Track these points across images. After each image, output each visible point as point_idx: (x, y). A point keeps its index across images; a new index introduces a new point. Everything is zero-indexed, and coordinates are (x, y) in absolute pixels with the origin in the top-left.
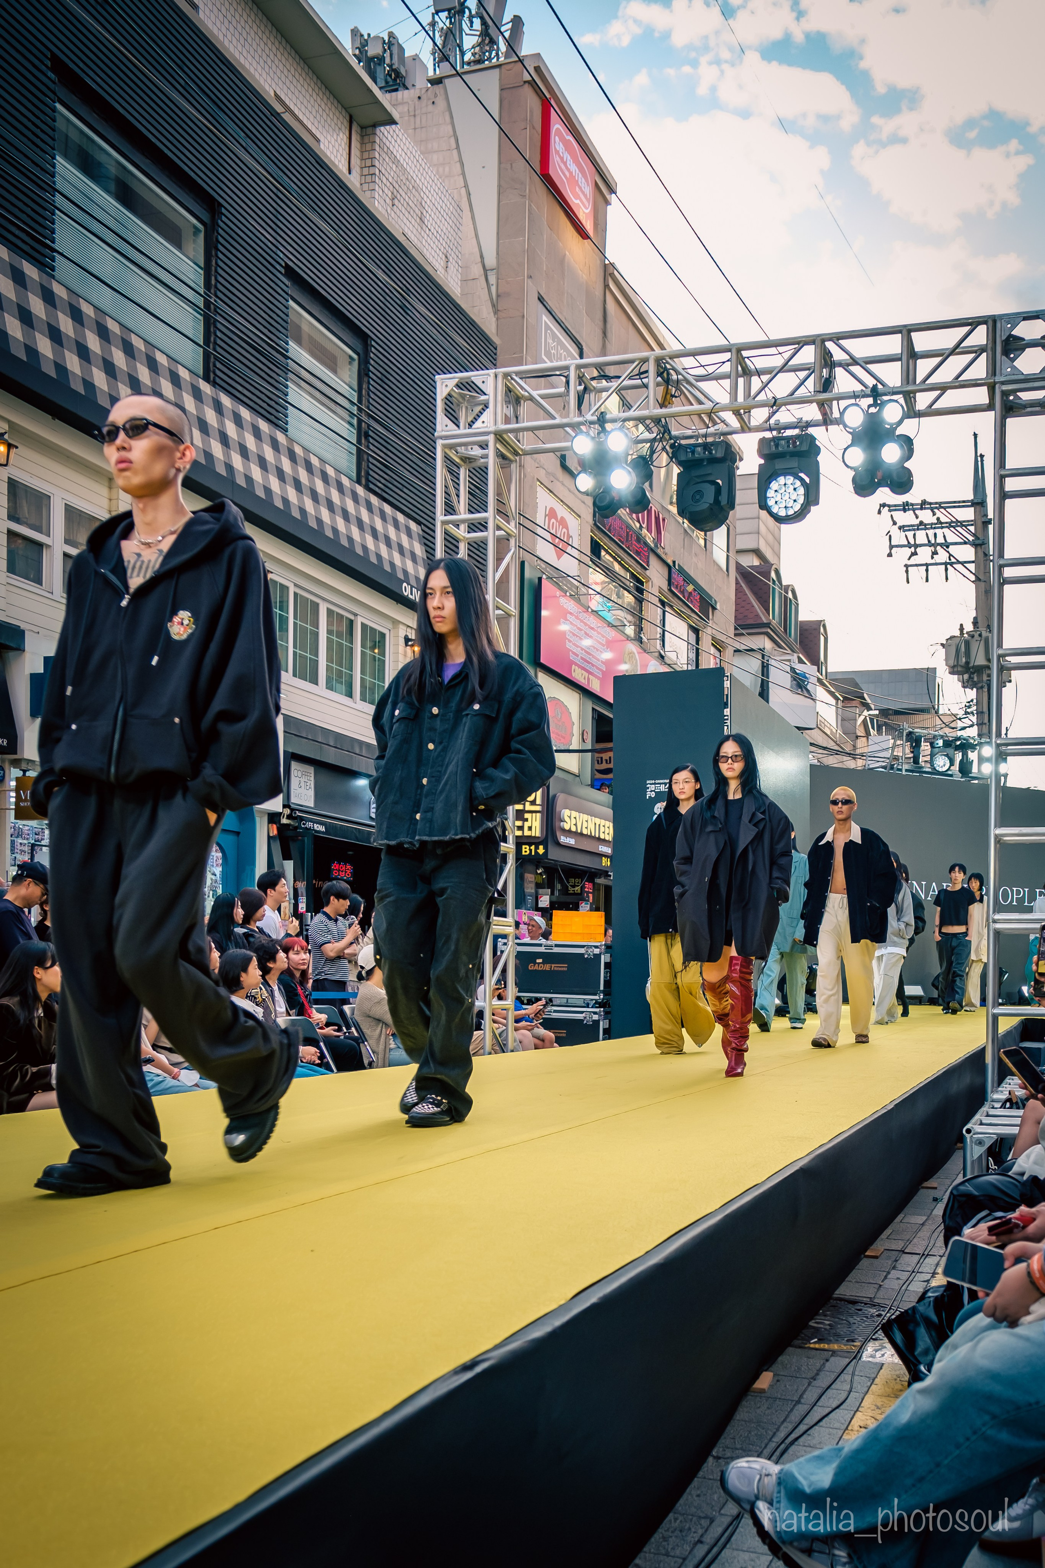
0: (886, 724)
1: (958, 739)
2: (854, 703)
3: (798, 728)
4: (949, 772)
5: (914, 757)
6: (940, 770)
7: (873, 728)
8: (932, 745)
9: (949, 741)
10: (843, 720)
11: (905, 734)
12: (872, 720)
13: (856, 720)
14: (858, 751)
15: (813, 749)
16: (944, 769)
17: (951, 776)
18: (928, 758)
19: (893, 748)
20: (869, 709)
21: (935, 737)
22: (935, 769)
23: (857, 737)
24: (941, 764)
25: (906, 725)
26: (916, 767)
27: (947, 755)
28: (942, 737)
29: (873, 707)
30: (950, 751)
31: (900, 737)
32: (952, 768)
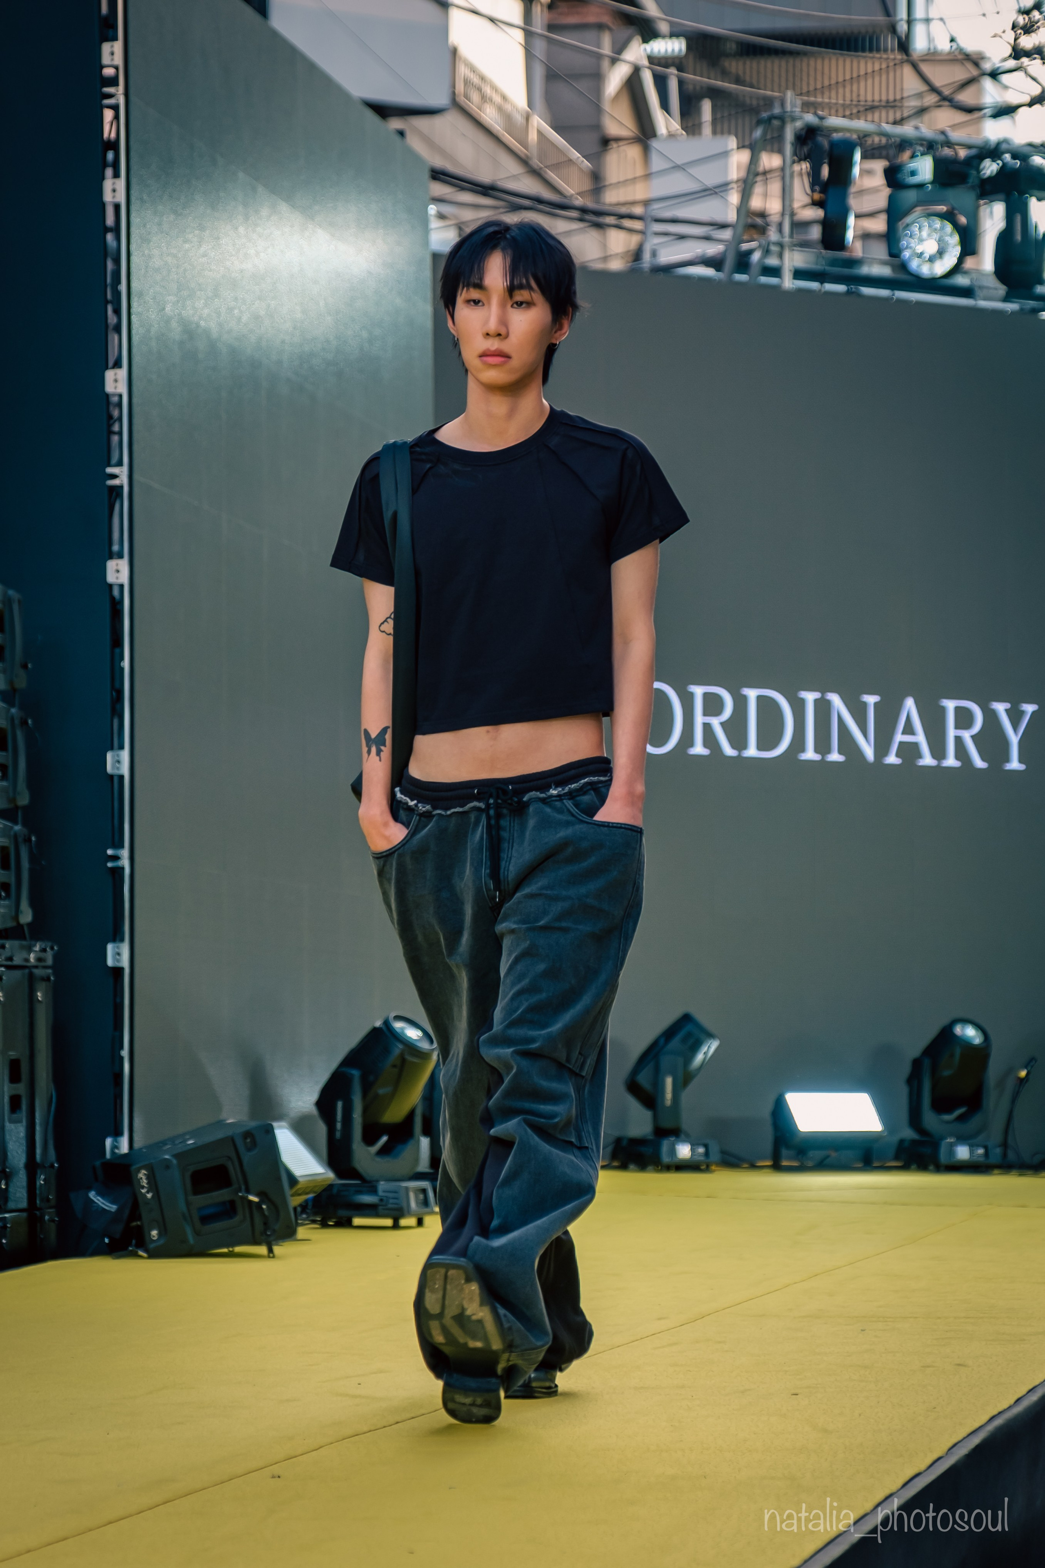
0: (714, 94)
1: (993, 152)
2: (592, 14)
3: (383, 111)
4: (961, 280)
5: (826, 224)
6: (925, 270)
7: (665, 105)
8: (893, 176)
9: (955, 161)
10: (552, 76)
11: (789, 136)
12: (661, 82)
13: (598, 78)
14: (611, 197)
15: (439, 189)
16: (941, 268)
17: (967, 292)
18: (879, 225)
19: (746, 187)
20: (648, 32)
21: (904, 144)
22: (903, 267)
23: (606, 142)
24: (930, 247)
25: (792, 101)
26: (834, 262)
27: (949, 217)
28: (930, 146)
29: (664, 27)
30: (961, 197)
31: (774, 143)
32: (969, 263)
